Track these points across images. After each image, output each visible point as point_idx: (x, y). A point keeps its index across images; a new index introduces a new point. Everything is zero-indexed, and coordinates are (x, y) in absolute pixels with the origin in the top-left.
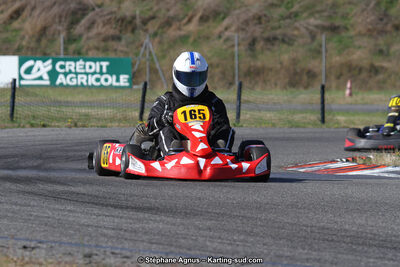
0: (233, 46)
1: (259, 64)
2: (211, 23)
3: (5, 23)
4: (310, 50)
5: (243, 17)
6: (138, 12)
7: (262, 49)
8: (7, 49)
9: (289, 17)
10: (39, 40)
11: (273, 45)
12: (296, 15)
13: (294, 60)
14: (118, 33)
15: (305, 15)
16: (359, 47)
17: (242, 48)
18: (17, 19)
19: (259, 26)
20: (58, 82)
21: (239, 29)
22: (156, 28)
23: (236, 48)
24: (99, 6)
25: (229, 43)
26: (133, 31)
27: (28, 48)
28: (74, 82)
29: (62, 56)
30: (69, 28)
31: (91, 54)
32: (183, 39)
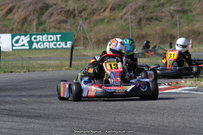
0: (129, 23)
1: (143, 32)
2: (116, 11)
3: (4, 16)
4: (171, 23)
5: (134, 7)
6: (76, 7)
7: (145, 24)
8: (5, 30)
9: (159, 6)
10: (23, 25)
11: (151, 22)
12: (163, 5)
13: (162, 29)
14: (64, 18)
15: (168, 4)
16: (198, 21)
17: (134, 24)
18: (10, 13)
19: (143, 12)
20: (33, 47)
21: (132, 14)
22: (86, 16)
23: (130, 25)
24: (55, 5)
25: (127, 22)
26: (74, 17)
27: (17, 29)
28: (42, 47)
29: (35, 33)
30: (39, 18)
31: (51, 31)
32: (102, 21)
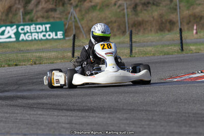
0: (124, 9)
1: (140, 19)
4: (170, 8)
7: (141, 10)
10: (7, 15)
11: (147, 7)
13: (160, 15)
14: (53, 6)
16: (200, 4)
17: (129, 10)
22: (77, 2)
23: (125, 11)
25: (121, 8)
26: (63, 5)
27: (1, 20)
29: (22, 23)
30: (25, 7)
31: (39, 20)
32: (94, 8)
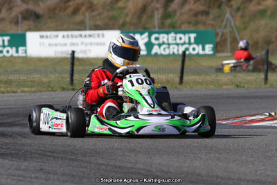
8: (113, 25)
10: (140, 17)
14: (205, 8)
26: (219, 6)
27: (131, 23)
28: (167, 52)
29: (156, 30)
31: (184, 27)
32: (262, 13)
